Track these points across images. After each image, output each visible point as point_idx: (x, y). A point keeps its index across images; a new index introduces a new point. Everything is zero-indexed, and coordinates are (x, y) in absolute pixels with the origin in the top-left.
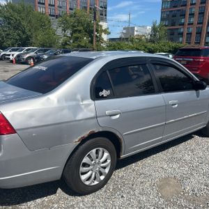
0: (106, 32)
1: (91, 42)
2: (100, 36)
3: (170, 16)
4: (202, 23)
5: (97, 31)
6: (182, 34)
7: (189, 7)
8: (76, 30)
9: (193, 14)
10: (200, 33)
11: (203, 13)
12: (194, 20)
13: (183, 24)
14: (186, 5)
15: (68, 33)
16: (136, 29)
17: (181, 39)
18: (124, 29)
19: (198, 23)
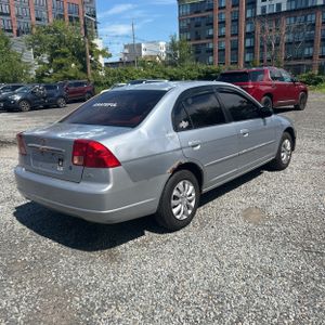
0: (104, 53)
1: (84, 70)
2: (96, 60)
3: (193, 26)
4: (237, 35)
5: (91, 53)
6: (211, 51)
7: (217, 12)
8: (57, 54)
9: (224, 22)
10: (237, 49)
11: (237, 20)
12: (226, 30)
13: (211, 37)
14: (212, 10)
15: (45, 58)
16: (143, 46)
17: (211, 59)
18: (126, 47)
19: (232, 35)
